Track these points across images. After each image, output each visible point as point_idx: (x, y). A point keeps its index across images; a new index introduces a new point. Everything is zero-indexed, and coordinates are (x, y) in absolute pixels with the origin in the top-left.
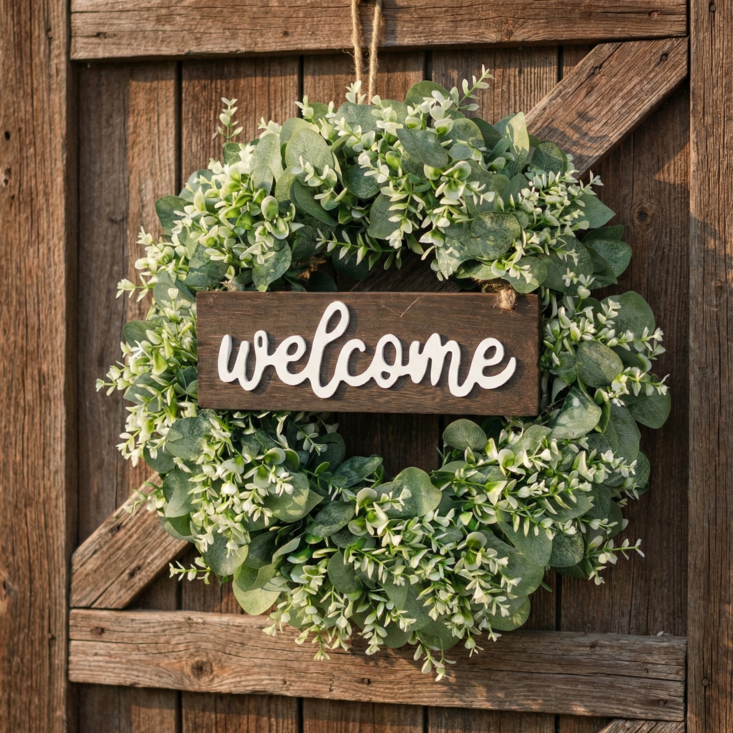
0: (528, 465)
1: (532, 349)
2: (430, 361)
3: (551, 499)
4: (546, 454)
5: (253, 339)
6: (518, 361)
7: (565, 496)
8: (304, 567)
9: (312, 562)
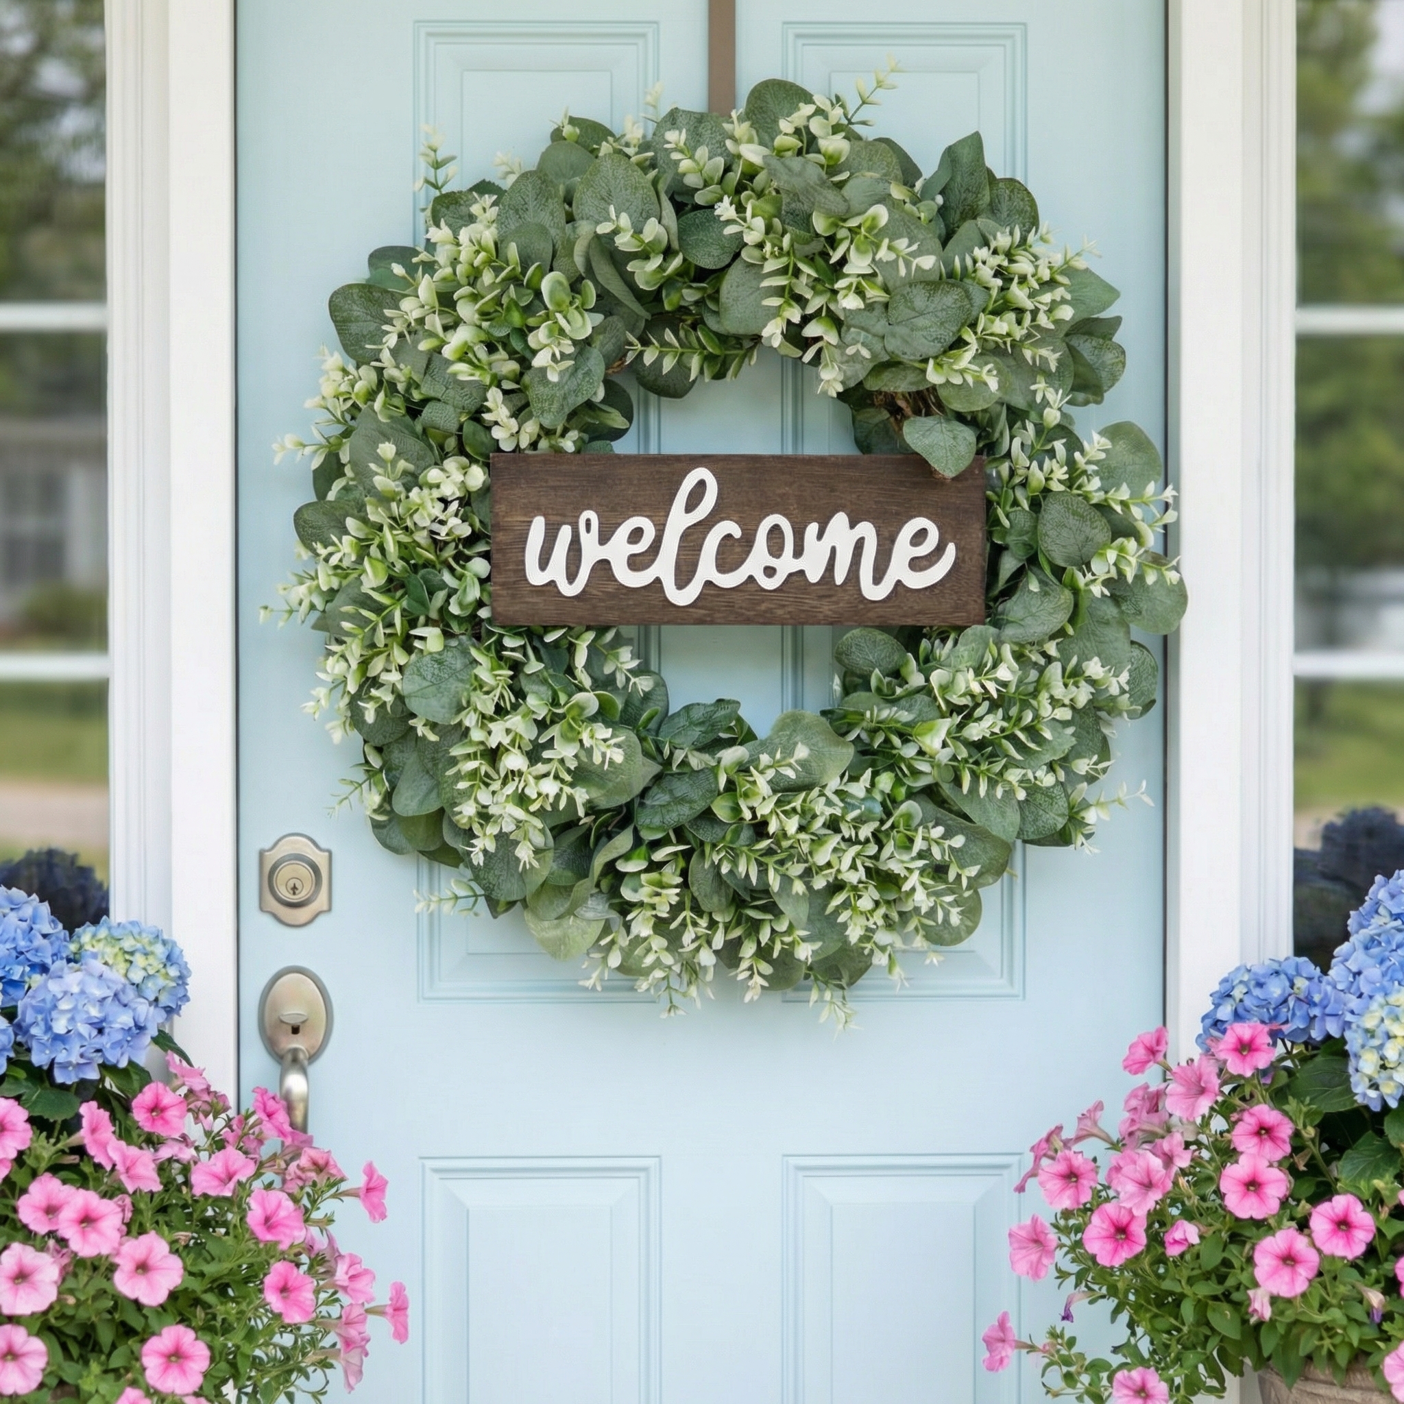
0: (976, 688)
1: (976, 533)
2: (833, 550)
3: (1013, 738)
4: (1003, 673)
5: (577, 523)
6: (959, 549)
7: (1031, 730)
8: (644, 877)
9: (654, 867)
